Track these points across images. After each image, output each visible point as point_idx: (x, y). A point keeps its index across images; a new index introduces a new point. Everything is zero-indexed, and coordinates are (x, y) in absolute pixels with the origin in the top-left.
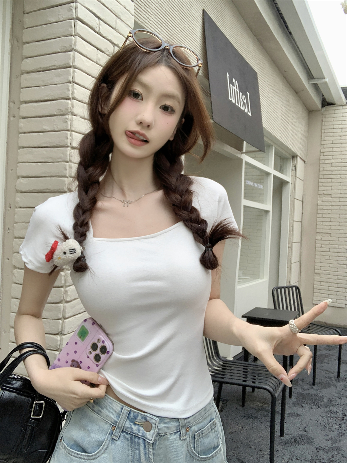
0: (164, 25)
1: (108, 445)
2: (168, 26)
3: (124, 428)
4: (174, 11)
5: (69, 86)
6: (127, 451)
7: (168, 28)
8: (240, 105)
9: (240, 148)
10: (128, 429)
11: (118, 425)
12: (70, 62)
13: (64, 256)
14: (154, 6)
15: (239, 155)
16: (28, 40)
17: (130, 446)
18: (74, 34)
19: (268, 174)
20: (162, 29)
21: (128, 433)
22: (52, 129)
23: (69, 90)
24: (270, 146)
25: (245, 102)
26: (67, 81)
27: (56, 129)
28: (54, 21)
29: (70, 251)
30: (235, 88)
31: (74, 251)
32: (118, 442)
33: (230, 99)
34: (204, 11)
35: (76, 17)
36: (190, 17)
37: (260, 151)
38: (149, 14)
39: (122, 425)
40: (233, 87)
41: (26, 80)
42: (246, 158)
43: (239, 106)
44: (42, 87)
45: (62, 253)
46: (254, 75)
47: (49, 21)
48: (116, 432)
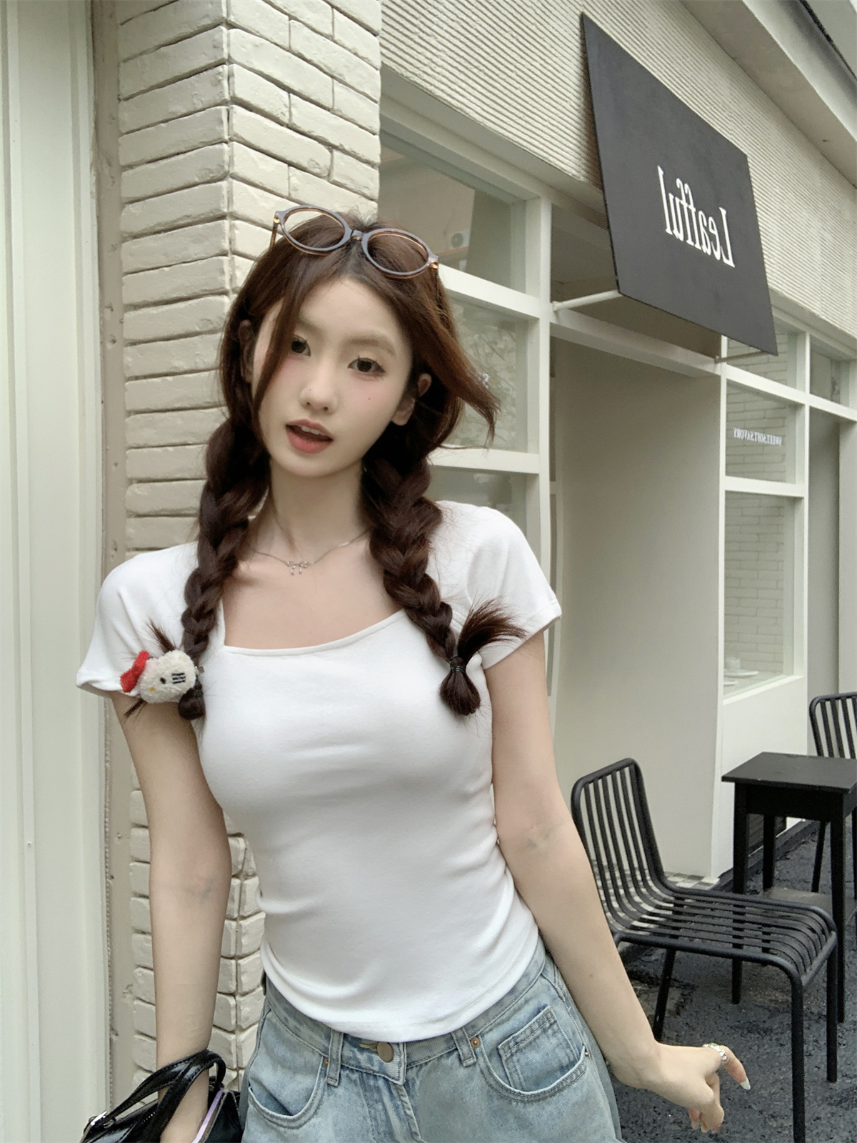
0: (475, 71)
1: (322, 1097)
2: (487, 71)
3: (344, 1060)
4: (502, 32)
5: (222, 262)
6: (359, 1109)
7: (486, 78)
8: (701, 244)
9: (712, 351)
10: (352, 1062)
11: (331, 1055)
12: (222, 205)
13: (161, 687)
14: (446, 27)
15: (709, 367)
16: (132, 159)
17: (362, 1096)
18: (227, 137)
19: (796, 407)
20: (470, 82)
21: (352, 1070)
22: (193, 367)
23: (223, 272)
24: (795, 335)
25: (715, 232)
26: (218, 252)
27: (201, 366)
28: (184, 111)
29: (174, 677)
30: (684, 202)
31: (182, 678)
32: (340, 1091)
33: (670, 232)
34: (583, 18)
35: (231, 97)
36: (546, 39)
37: (763, 352)
38: (434, 51)
39: (338, 1055)
40: (677, 200)
41: (133, 253)
42: (729, 373)
43: (698, 246)
44: (166, 269)
45: (158, 681)
46: (740, 161)
47: (173, 113)
48: (333, 1071)
